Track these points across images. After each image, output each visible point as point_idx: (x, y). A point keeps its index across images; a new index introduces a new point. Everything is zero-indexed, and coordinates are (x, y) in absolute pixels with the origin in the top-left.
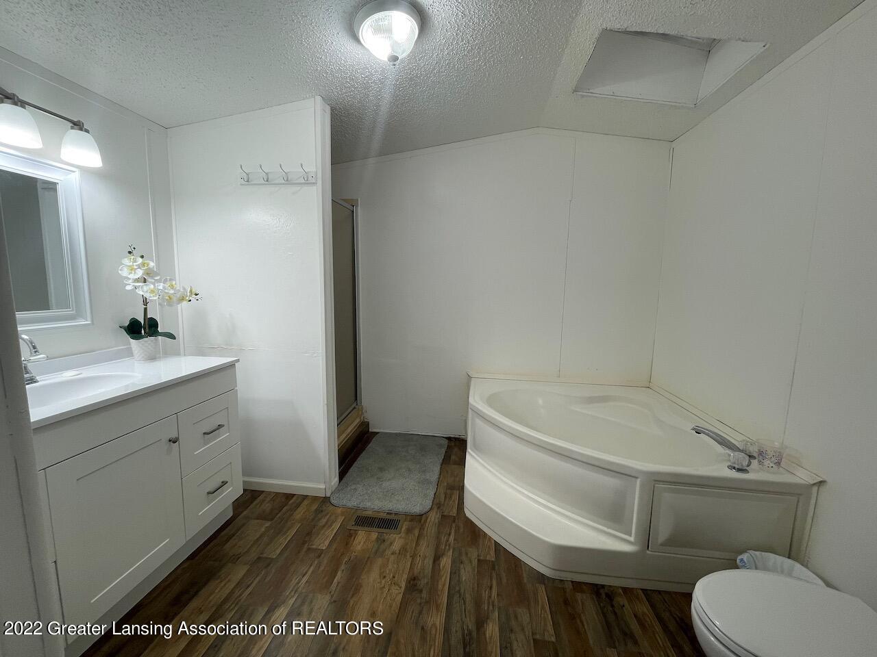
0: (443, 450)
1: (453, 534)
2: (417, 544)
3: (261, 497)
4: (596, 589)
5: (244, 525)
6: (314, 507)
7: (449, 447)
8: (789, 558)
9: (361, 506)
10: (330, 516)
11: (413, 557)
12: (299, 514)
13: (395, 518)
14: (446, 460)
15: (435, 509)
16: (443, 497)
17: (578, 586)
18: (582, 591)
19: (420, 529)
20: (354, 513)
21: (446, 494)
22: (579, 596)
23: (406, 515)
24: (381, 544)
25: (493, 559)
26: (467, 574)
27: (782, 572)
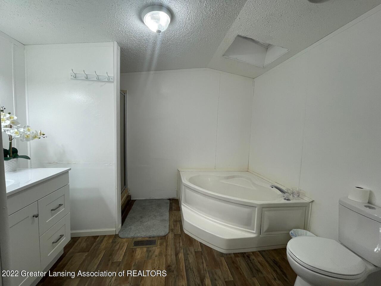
0: (169, 205)
1: (181, 242)
2: (166, 249)
3: (79, 240)
4: (243, 255)
5: (72, 256)
6: (111, 241)
7: (170, 203)
8: (304, 229)
9: (136, 236)
10: (120, 244)
11: (166, 256)
12: (103, 245)
13: (154, 239)
14: (171, 209)
15: (171, 232)
16: (173, 226)
17: (236, 255)
18: (238, 257)
19: (166, 242)
20: (132, 240)
21: (174, 224)
22: (237, 259)
23: (158, 237)
24: (149, 253)
25: (201, 250)
26: (191, 259)
27: (303, 235)
